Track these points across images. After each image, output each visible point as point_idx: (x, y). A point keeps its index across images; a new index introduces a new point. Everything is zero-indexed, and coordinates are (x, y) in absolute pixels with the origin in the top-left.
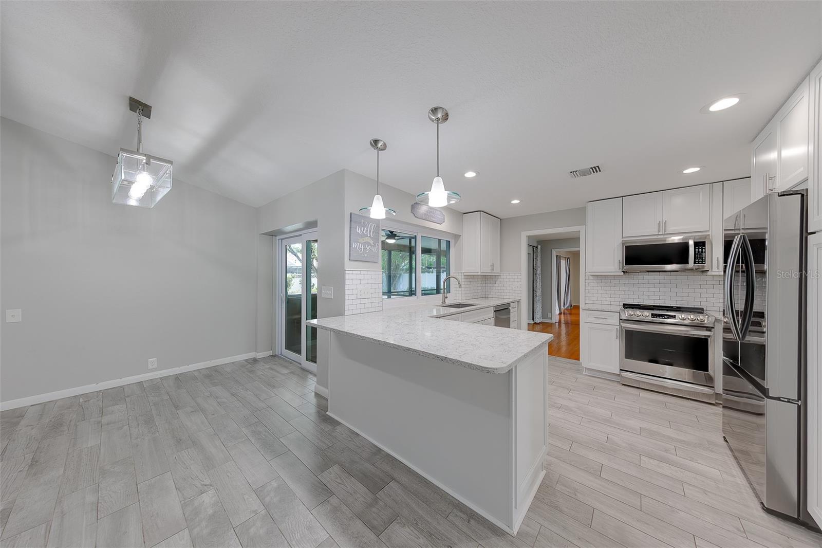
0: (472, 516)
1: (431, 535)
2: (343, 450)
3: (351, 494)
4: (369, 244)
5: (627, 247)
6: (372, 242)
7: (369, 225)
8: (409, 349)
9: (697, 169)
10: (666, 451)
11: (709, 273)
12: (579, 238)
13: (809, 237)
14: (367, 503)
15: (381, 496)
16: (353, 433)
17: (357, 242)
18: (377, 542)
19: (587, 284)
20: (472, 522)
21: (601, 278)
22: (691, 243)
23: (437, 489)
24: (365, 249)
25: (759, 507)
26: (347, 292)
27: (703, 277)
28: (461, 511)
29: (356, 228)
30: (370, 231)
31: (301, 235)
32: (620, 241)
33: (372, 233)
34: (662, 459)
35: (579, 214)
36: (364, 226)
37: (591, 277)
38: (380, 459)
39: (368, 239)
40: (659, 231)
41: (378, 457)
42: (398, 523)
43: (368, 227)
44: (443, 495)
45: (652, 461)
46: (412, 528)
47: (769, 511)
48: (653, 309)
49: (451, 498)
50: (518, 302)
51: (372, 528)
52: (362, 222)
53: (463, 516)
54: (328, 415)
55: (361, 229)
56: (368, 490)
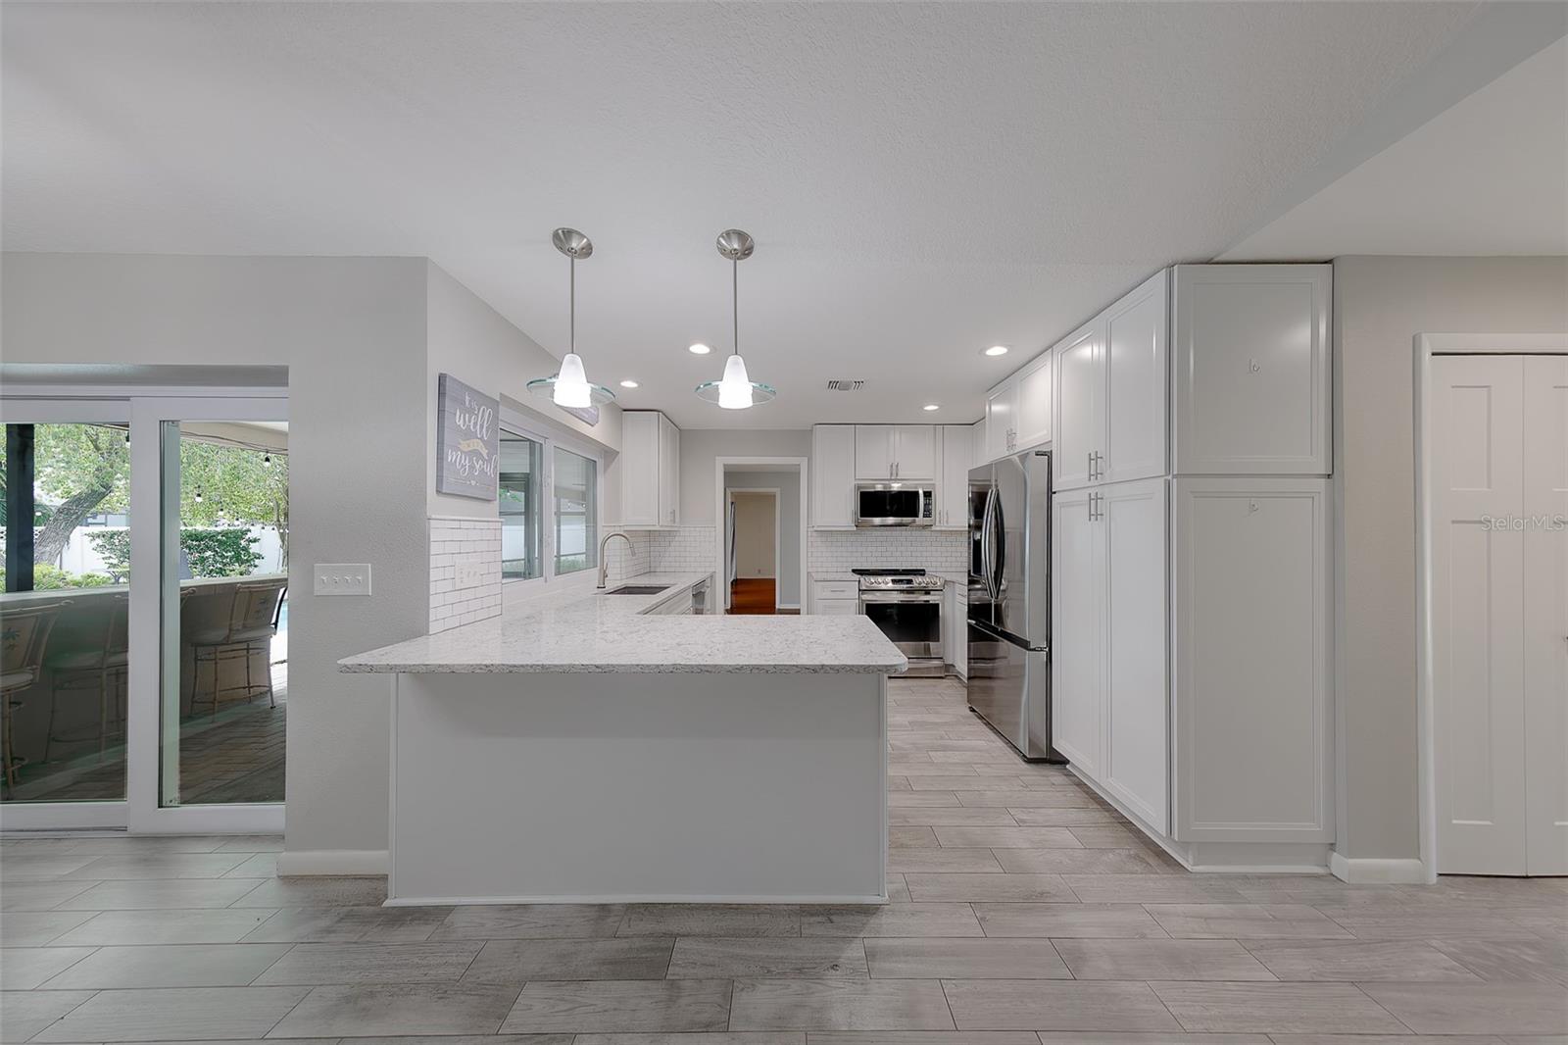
0: (828, 912)
1: (800, 970)
2: (516, 952)
3: (615, 1009)
4: (477, 453)
5: (862, 493)
6: (485, 452)
7: (479, 410)
8: (741, 668)
9: (936, 408)
10: (942, 738)
11: (933, 528)
12: (799, 473)
13: (1054, 496)
14: (661, 1001)
15: (678, 975)
16: (509, 910)
17: (456, 448)
18: (733, 1039)
19: (810, 544)
20: (834, 918)
21: (826, 534)
22: (921, 492)
23: (755, 907)
24: (472, 467)
25: (1019, 760)
26: (434, 575)
27: (926, 533)
28: (812, 915)
29: (455, 414)
30: (482, 426)
31: (127, 399)
32: (853, 483)
33: (484, 430)
34: (945, 748)
35: (801, 439)
36: (471, 411)
37: (815, 534)
38: (621, 922)
39: (478, 445)
40: (891, 474)
41: (610, 920)
42: (742, 990)
43: (477, 415)
44: (772, 910)
45: (938, 753)
46: (768, 982)
47: (1030, 761)
48: (895, 575)
49: (785, 908)
50: (712, 576)
51: (707, 1028)
52: (467, 403)
53: (819, 919)
54: (388, 908)
55: (464, 418)
56: (642, 982)
